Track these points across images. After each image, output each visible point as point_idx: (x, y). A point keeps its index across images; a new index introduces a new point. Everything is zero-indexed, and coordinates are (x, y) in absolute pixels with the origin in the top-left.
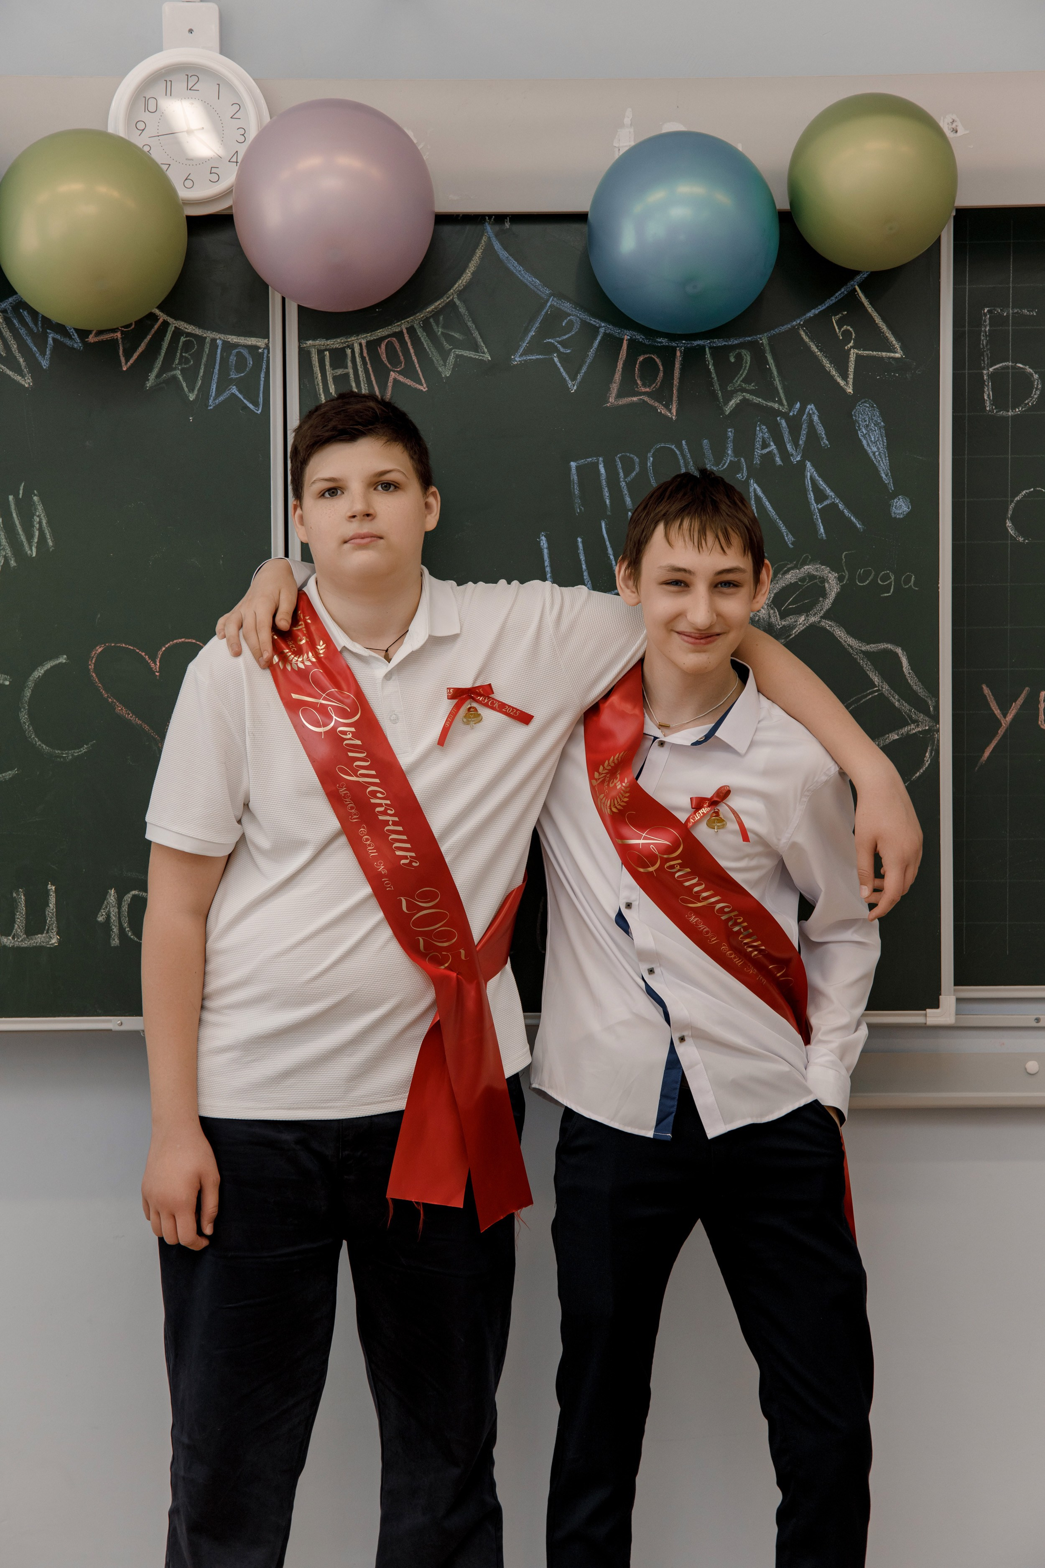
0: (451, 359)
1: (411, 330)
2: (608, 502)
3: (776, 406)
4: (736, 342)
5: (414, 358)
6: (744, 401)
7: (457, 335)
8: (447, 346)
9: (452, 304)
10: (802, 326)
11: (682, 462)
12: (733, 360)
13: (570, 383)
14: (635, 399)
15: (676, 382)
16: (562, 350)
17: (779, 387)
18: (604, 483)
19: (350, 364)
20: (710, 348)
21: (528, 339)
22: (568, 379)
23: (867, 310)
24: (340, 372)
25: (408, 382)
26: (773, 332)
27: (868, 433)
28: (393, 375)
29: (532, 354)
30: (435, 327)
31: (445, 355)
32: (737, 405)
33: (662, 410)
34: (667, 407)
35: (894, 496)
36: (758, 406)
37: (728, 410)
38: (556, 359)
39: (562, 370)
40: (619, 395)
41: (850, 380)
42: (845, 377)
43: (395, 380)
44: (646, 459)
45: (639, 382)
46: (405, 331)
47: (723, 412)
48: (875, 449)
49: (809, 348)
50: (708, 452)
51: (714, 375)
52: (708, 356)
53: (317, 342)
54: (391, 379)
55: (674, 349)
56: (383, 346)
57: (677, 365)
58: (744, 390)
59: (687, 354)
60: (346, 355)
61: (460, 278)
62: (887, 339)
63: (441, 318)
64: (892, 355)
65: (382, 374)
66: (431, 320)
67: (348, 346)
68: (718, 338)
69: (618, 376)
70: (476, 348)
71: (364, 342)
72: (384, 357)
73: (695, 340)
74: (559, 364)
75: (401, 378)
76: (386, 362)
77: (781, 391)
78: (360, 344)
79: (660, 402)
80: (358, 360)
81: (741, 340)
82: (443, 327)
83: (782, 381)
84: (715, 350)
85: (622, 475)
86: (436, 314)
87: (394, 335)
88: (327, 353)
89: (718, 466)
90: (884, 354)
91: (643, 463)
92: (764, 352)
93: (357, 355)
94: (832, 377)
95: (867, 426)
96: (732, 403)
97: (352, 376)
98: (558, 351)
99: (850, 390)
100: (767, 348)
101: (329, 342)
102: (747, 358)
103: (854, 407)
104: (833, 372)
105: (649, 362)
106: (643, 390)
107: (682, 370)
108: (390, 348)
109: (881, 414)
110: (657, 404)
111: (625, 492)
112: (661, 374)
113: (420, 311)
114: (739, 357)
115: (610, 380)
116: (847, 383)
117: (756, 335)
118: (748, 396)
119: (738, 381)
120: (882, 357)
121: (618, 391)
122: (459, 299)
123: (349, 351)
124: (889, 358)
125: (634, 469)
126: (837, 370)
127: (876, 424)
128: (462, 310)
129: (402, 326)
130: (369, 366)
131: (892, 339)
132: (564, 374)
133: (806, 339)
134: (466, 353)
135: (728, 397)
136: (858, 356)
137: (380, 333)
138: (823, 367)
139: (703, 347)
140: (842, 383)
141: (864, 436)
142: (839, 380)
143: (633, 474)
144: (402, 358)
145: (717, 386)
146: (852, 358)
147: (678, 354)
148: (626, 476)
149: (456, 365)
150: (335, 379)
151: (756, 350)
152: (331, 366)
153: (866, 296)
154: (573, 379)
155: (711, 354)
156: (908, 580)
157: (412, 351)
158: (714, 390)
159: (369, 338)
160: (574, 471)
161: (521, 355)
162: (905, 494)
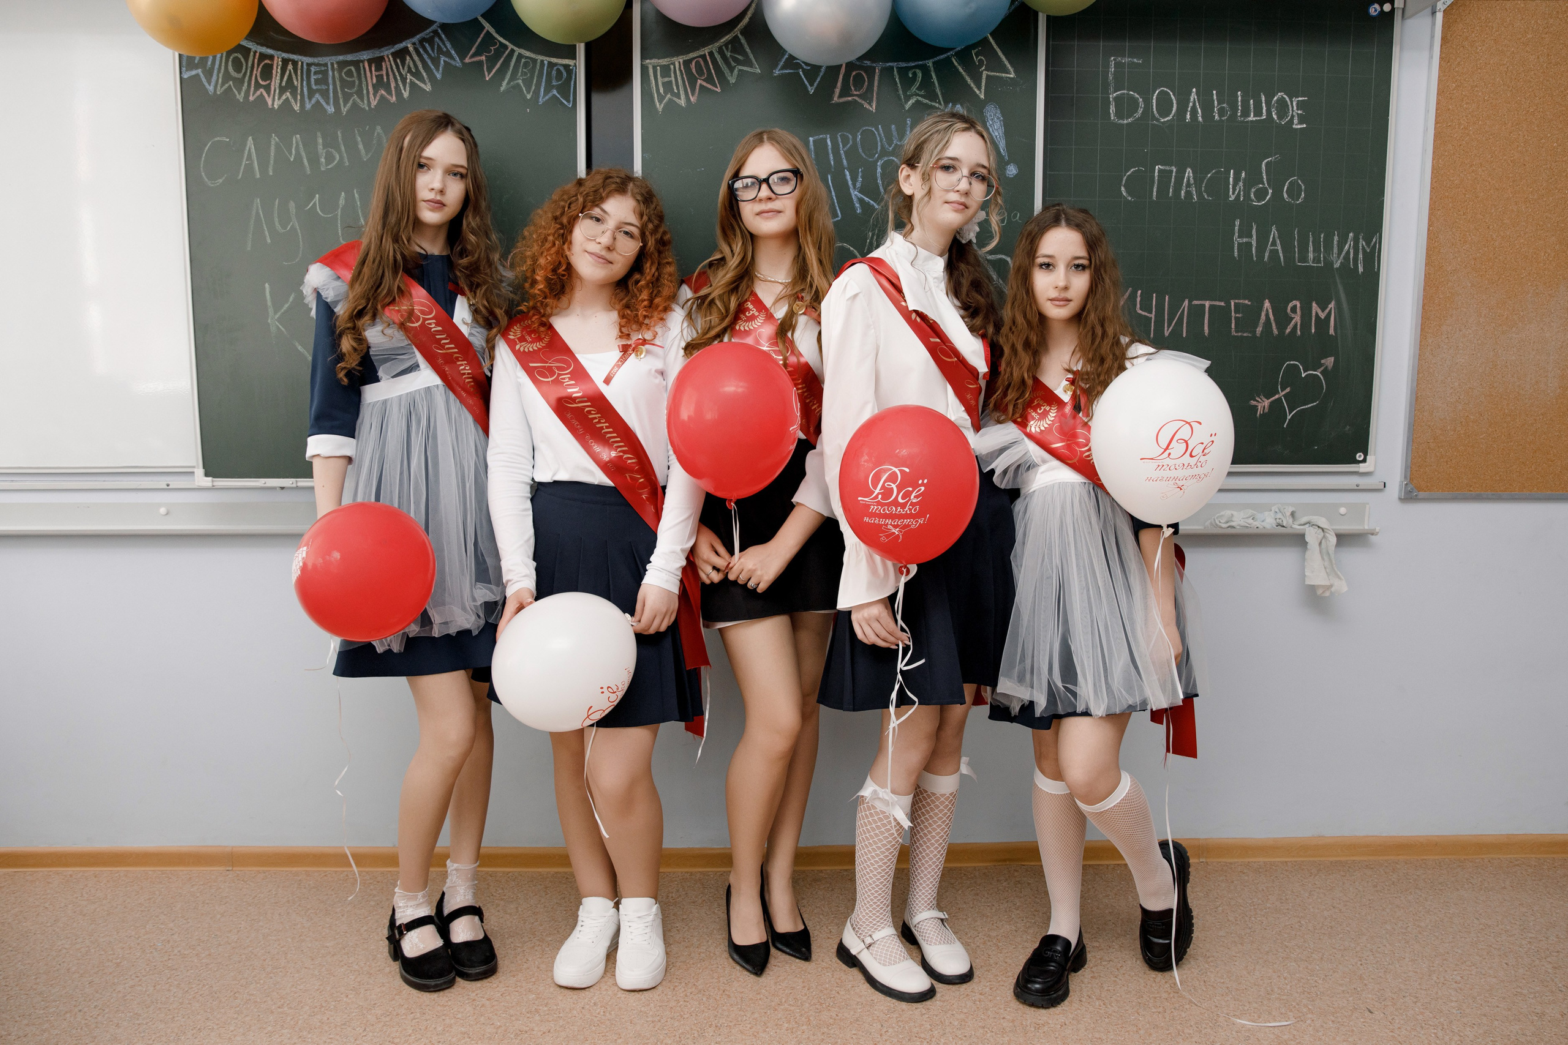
0: (736, 72)
1: (711, 54)
2: (832, 163)
3: (937, 105)
4: (913, 64)
5: (713, 71)
6: (917, 101)
7: (740, 57)
8: (733, 64)
9: (736, 36)
10: (954, 56)
11: (878, 138)
12: (911, 76)
13: (809, 88)
14: (850, 99)
15: (875, 88)
16: (805, 67)
17: (939, 93)
18: (830, 151)
19: (673, 75)
20: (897, 68)
21: (784, 60)
22: (808, 85)
23: (993, 47)
24: (666, 79)
25: (709, 86)
26: (936, 59)
27: (993, 124)
28: (699, 82)
29: (786, 69)
30: (726, 52)
31: (732, 69)
32: (913, 104)
33: (866, 106)
34: (870, 104)
35: (1008, 163)
36: (926, 104)
37: (907, 107)
38: (801, 73)
39: (805, 79)
40: (840, 96)
41: (983, 91)
42: (979, 88)
43: (701, 85)
44: (856, 136)
45: (852, 88)
46: (707, 54)
47: (904, 109)
48: (997, 134)
49: (958, 70)
50: (895, 133)
51: (899, 85)
52: (895, 72)
53: (653, 61)
54: (698, 84)
55: (874, 68)
56: (693, 63)
57: (876, 78)
58: (917, 95)
59: (882, 70)
60: (670, 69)
61: (741, 21)
62: (1005, 65)
63: (730, 46)
64: (1008, 75)
65: (692, 82)
66: (724, 47)
67: (672, 64)
68: (902, 61)
69: (839, 84)
70: (751, 65)
71: (681, 61)
72: (694, 71)
73: (888, 62)
74: (803, 76)
75: (704, 84)
76: (695, 74)
77: (940, 96)
78: (679, 62)
79: (865, 101)
80: (678, 72)
81: (916, 63)
82: (731, 52)
83: (941, 90)
84: (900, 69)
85: (841, 146)
86: (726, 45)
87: (700, 56)
88: (658, 68)
89: (900, 141)
90: (1003, 75)
91: (855, 139)
92: (930, 71)
93: (677, 69)
94: (971, 88)
95: (993, 119)
96: (910, 103)
97: (674, 82)
98: (802, 68)
99: (982, 96)
100: (932, 69)
101: (660, 61)
102: (920, 74)
103: (984, 107)
104: (972, 85)
105: (858, 76)
106: (855, 93)
107: (879, 81)
108: (698, 64)
109: (1001, 113)
110: (863, 102)
111: (843, 157)
112: (866, 83)
113: (717, 41)
114: (915, 74)
115: (835, 87)
116: (981, 92)
117: (925, 60)
118: (920, 98)
119: (914, 89)
120: (1002, 77)
121: (840, 93)
122: (742, 33)
123: (672, 67)
124: (1007, 77)
125: (848, 143)
126: (975, 84)
127: (998, 118)
128: (743, 41)
129: (706, 51)
130: (684, 76)
131: (1008, 66)
132: (806, 82)
133: (956, 64)
134: (745, 68)
135: (908, 98)
136: (988, 76)
137: (692, 55)
138: (967, 81)
139: (892, 68)
140: (978, 92)
141: (990, 126)
142: (976, 90)
143: (848, 146)
144: (705, 71)
145: (901, 92)
146: (984, 76)
147: (877, 71)
148: (844, 147)
149: (738, 75)
150: (663, 84)
151: (925, 69)
152: (661, 76)
153: (993, 39)
154: (811, 85)
155: (898, 72)
156: (1016, 215)
157: (711, 67)
158: (899, 94)
159: (685, 59)
160: (811, 143)
161: (779, 70)
162: (1016, 162)
